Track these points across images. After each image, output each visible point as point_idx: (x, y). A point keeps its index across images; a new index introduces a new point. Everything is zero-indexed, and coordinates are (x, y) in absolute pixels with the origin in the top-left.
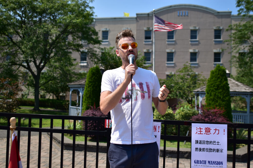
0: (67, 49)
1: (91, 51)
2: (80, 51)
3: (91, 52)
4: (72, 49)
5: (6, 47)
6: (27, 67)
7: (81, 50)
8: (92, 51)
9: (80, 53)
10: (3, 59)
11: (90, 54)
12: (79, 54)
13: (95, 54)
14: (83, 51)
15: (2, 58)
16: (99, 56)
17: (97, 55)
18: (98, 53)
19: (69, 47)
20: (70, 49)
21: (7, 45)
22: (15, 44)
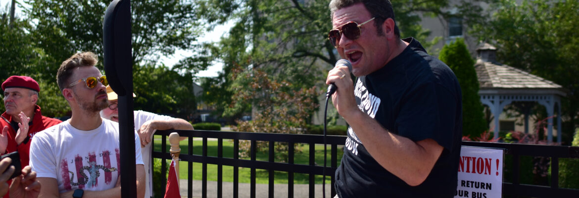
0: (412, 10)
1: (467, 10)
2: (440, 13)
3: (468, 13)
4: (423, 10)
5: (291, 21)
6: (328, 57)
7: (444, 10)
8: (469, 8)
9: (441, 17)
10: (283, 46)
11: (465, 17)
12: (441, 20)
13: (479, 16)
14: (449, 12)
15: (282, 44)
16: (488, 20)
17: (484, 18)
18: (487, 13)
19: (415, 7)
20: (417, 10)
21: (290, 17)
22: (304, 13)
